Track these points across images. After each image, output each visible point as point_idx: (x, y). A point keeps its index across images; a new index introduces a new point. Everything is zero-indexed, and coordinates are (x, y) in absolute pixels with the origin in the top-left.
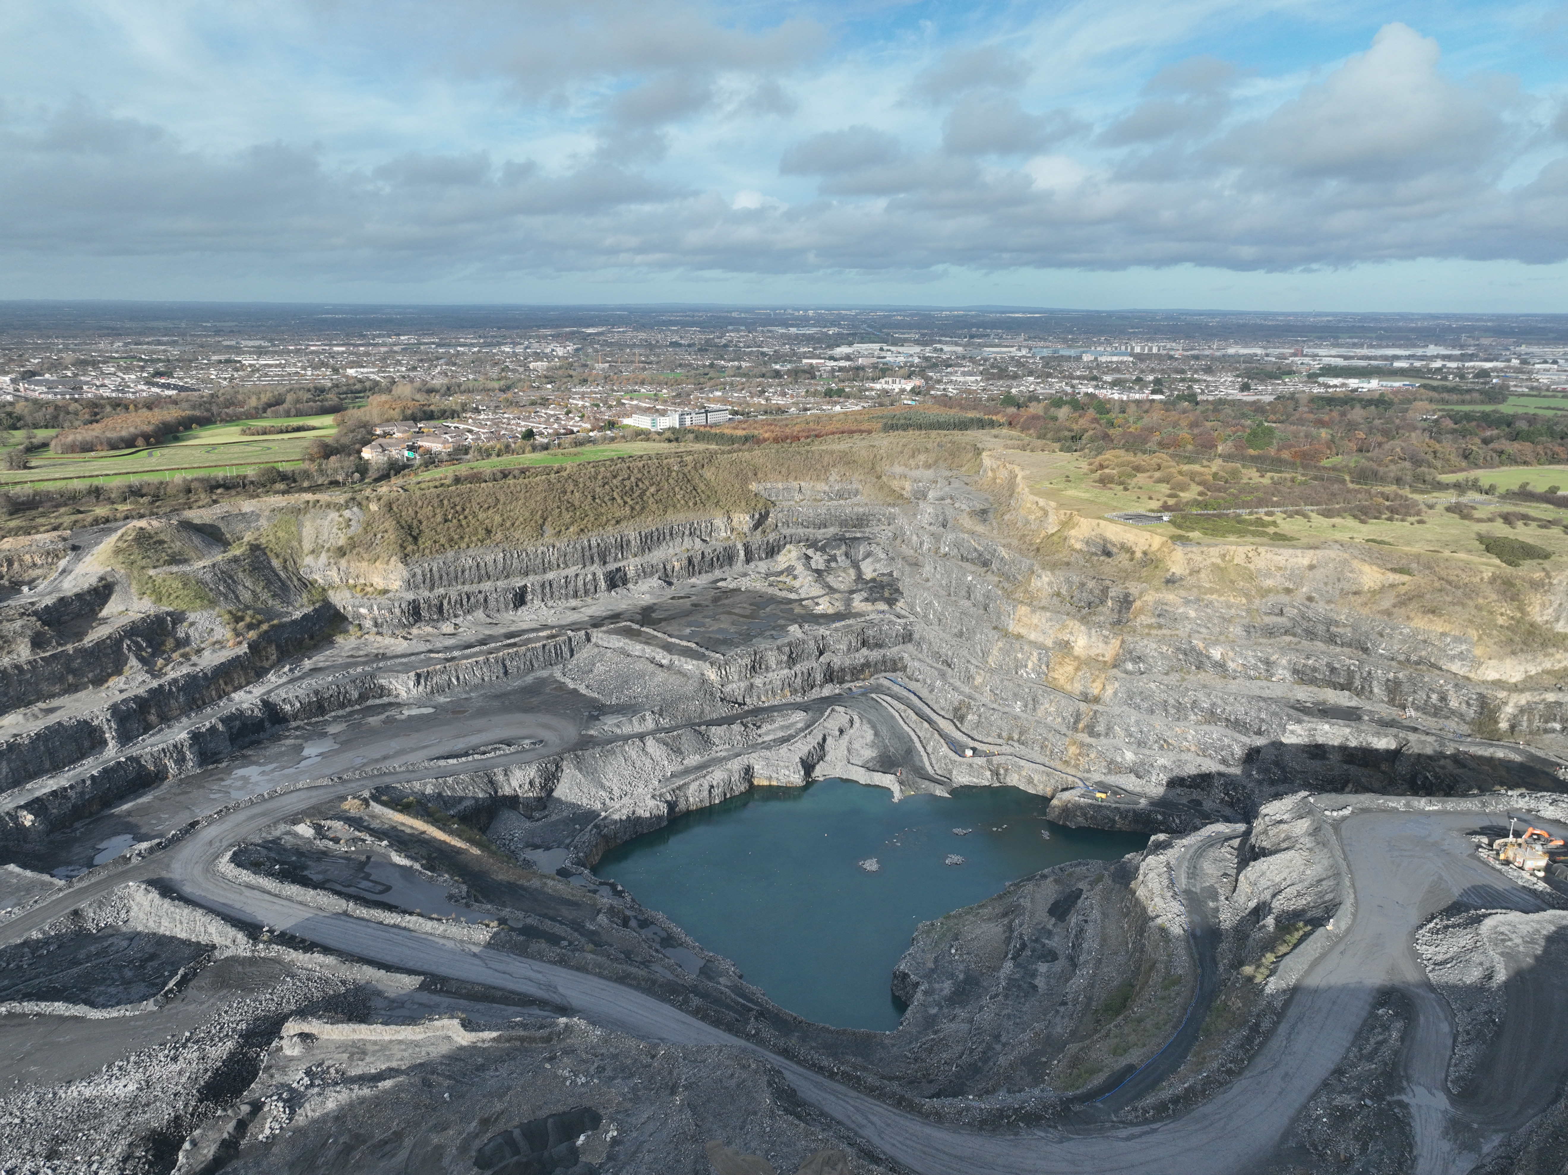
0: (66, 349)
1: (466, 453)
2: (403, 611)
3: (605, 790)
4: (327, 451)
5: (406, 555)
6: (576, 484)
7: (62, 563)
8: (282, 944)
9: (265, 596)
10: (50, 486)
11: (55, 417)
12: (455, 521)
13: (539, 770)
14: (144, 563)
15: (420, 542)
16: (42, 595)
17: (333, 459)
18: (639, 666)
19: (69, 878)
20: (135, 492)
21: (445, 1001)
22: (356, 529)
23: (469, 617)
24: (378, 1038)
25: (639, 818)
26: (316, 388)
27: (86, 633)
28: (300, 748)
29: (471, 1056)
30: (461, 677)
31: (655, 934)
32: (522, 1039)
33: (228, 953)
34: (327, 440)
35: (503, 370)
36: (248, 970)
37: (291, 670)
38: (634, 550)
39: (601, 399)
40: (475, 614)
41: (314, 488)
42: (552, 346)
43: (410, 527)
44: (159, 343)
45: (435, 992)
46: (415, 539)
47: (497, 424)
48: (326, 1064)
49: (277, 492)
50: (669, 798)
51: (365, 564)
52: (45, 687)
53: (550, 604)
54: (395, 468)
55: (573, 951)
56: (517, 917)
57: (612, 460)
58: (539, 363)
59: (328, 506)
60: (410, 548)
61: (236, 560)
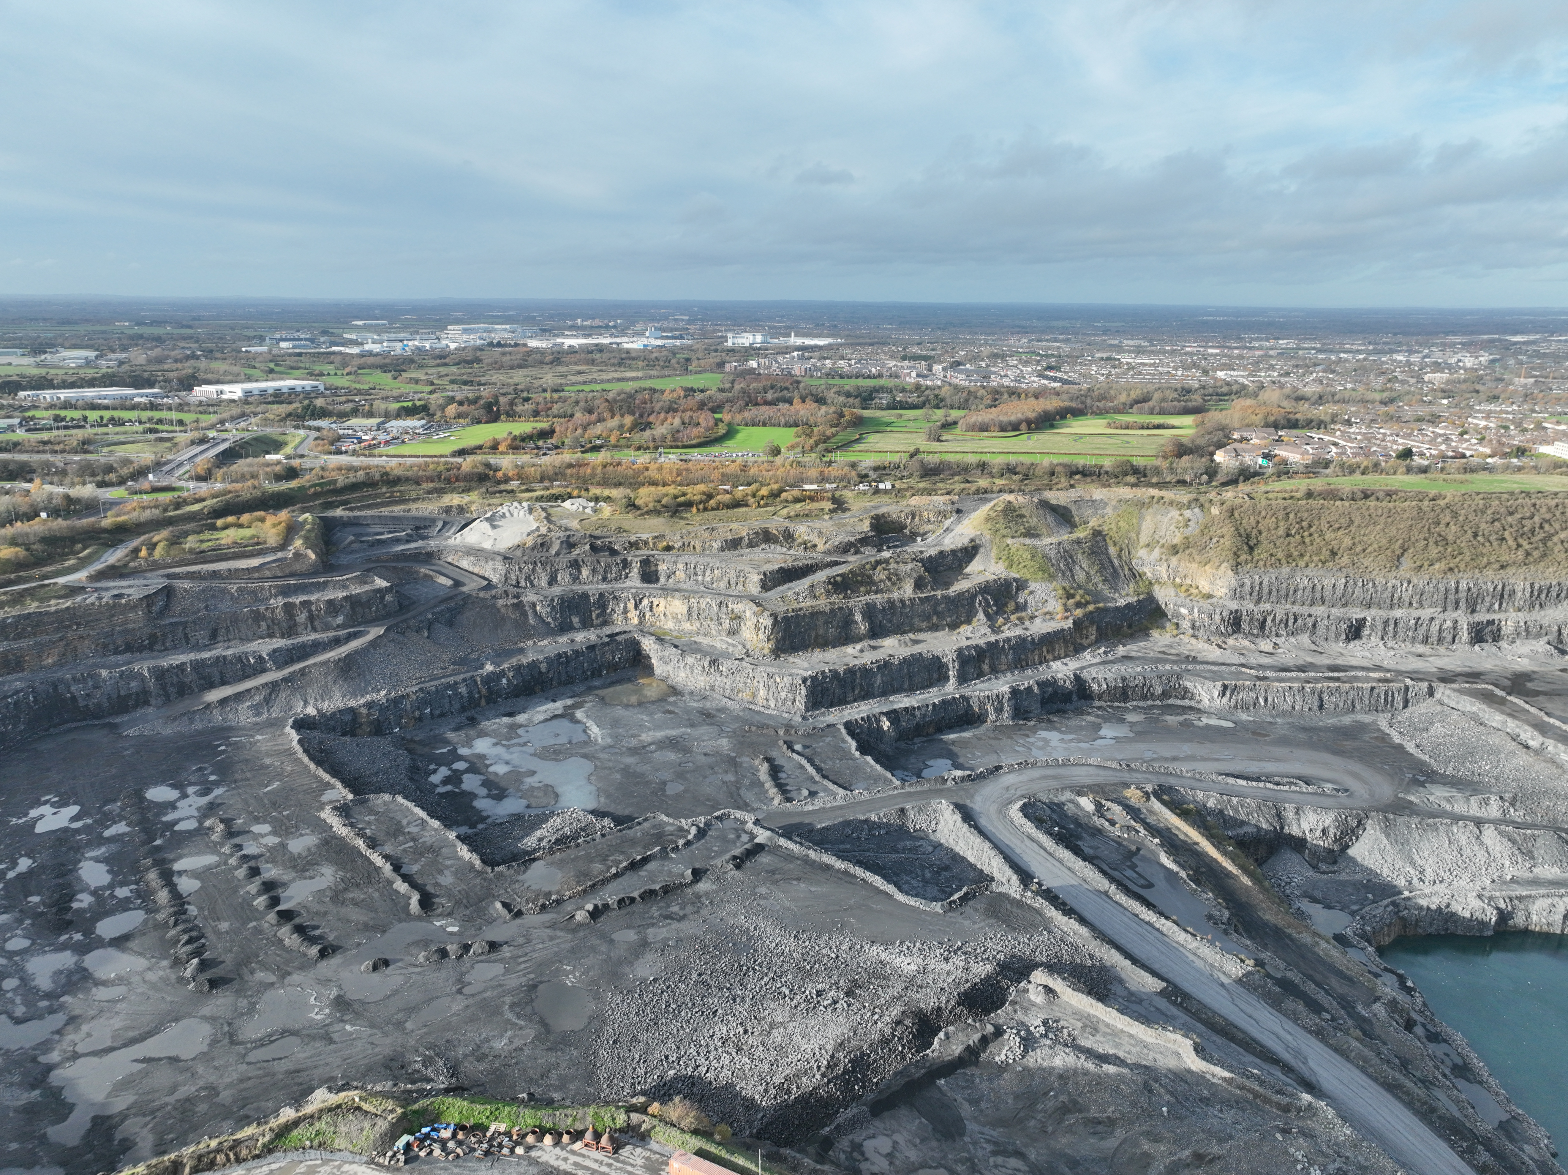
0: (986, 343)
1: (1326, 466)
2: (1223, 619)
3: (1414, 867)
4: (1182, 450)
5: (1238, 564)
6: (1455, 515)
7: (948, 523)
8: (1046, 899)
9: (1097, 579)
10: (952, 458)
11: (967, 401)
12: (1298, 537)
13: (1336, 820)
14: (1005, 532)
15: (1256, 553)
16: (929, 547)
17: (1185, 458)
18: (1494, 740)
19: (903, 781)
20: (1010, 470)
21: (1183, 1017)
22: (1193, 529)
23: (1292, 640)
24: (1112, 1022)
25: (1454, 914)
26: (1183, 389)
27: (952, 584)
28: (1098, 727)
29: (1197, 1084)
30: (1270, 699)
31: (1447, 1055)
32: (1256, 1095)
33: (1002, 889)
34: (1184, 440)
35: (1389, 380)
36: (1014, 910)
37: (1105, 653)
38: (1519, 602)
39: (1513, 421)
40: (1299, 638)
41: (1162, 485)
42: (1459, 356)
43: (1248, 537)
44: (1056, 340)
45: (1174, 1003)
46: (1251, 549)
47: (1369, 441)
48: (1062, 1023)
49: (1126, 484)
50: (1502, 905)
51: (1194, 565)
52: (916, 621)
53: (1390, 644)
54: (1246, 474)
55: (1335, 1028)
56: (1278, 966)
57: (1512, 493)
58: (1438, 375)
59: (1171, 503)
60: (1243, 557)
61: (1078, 542)
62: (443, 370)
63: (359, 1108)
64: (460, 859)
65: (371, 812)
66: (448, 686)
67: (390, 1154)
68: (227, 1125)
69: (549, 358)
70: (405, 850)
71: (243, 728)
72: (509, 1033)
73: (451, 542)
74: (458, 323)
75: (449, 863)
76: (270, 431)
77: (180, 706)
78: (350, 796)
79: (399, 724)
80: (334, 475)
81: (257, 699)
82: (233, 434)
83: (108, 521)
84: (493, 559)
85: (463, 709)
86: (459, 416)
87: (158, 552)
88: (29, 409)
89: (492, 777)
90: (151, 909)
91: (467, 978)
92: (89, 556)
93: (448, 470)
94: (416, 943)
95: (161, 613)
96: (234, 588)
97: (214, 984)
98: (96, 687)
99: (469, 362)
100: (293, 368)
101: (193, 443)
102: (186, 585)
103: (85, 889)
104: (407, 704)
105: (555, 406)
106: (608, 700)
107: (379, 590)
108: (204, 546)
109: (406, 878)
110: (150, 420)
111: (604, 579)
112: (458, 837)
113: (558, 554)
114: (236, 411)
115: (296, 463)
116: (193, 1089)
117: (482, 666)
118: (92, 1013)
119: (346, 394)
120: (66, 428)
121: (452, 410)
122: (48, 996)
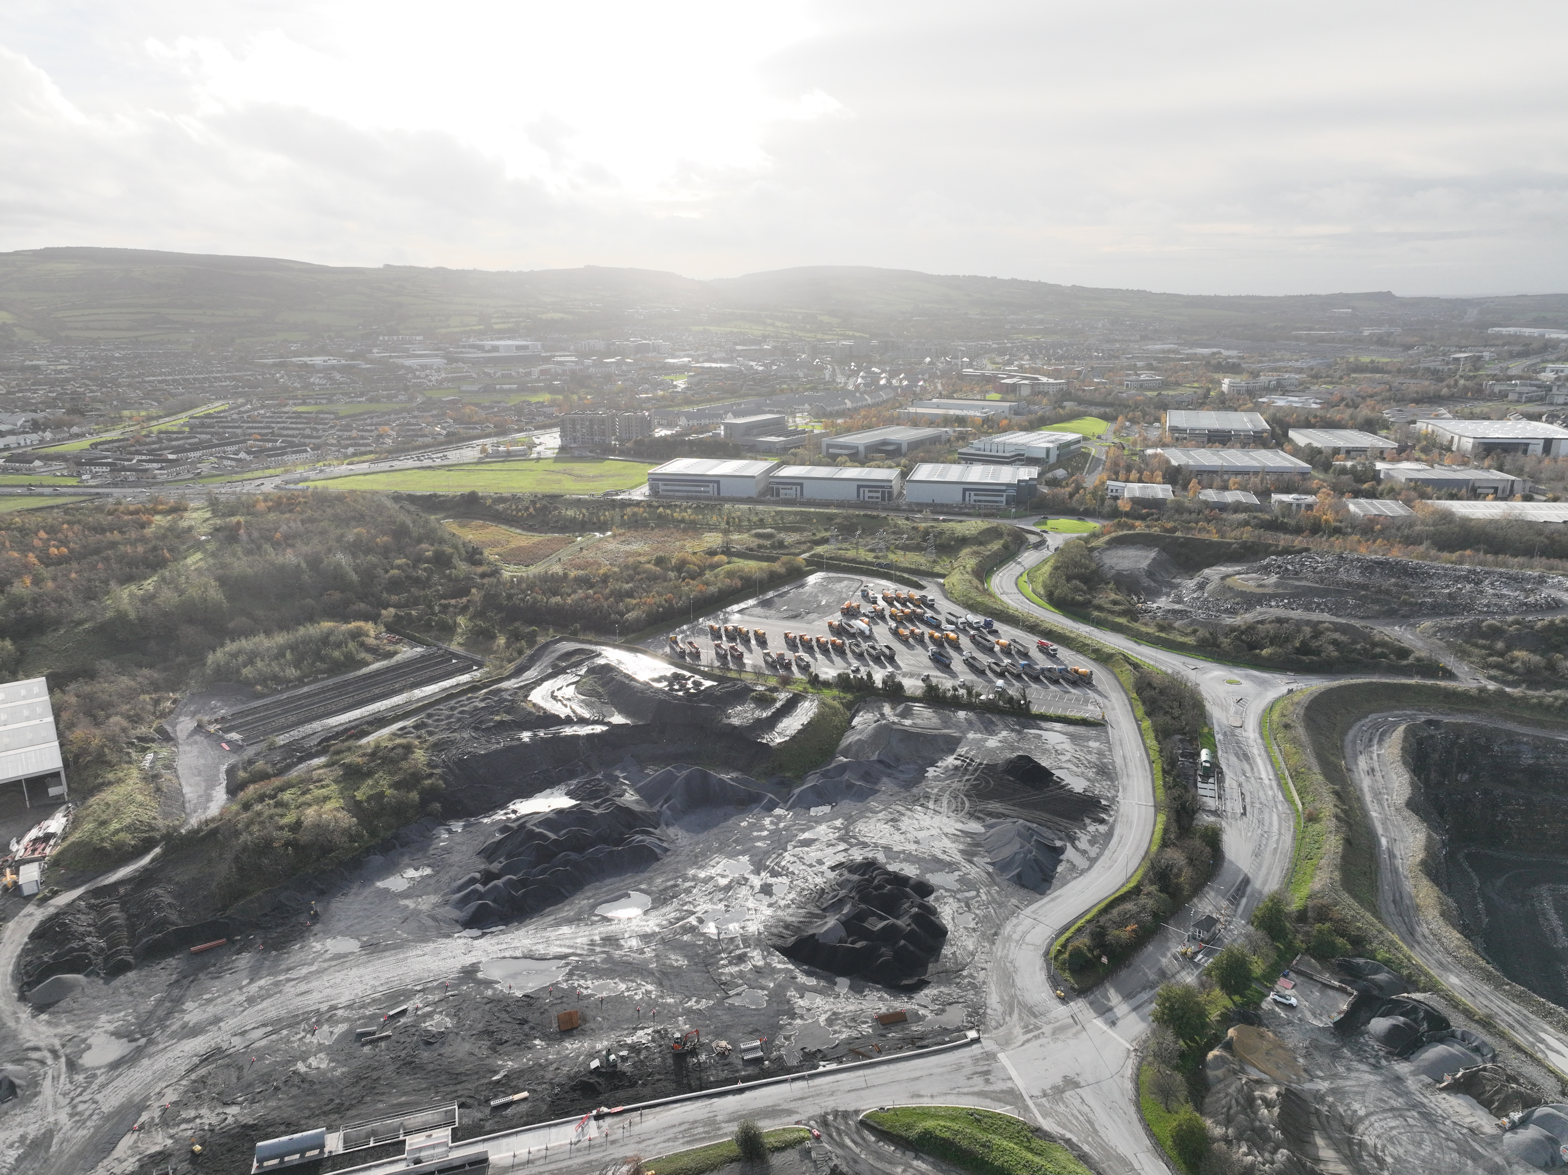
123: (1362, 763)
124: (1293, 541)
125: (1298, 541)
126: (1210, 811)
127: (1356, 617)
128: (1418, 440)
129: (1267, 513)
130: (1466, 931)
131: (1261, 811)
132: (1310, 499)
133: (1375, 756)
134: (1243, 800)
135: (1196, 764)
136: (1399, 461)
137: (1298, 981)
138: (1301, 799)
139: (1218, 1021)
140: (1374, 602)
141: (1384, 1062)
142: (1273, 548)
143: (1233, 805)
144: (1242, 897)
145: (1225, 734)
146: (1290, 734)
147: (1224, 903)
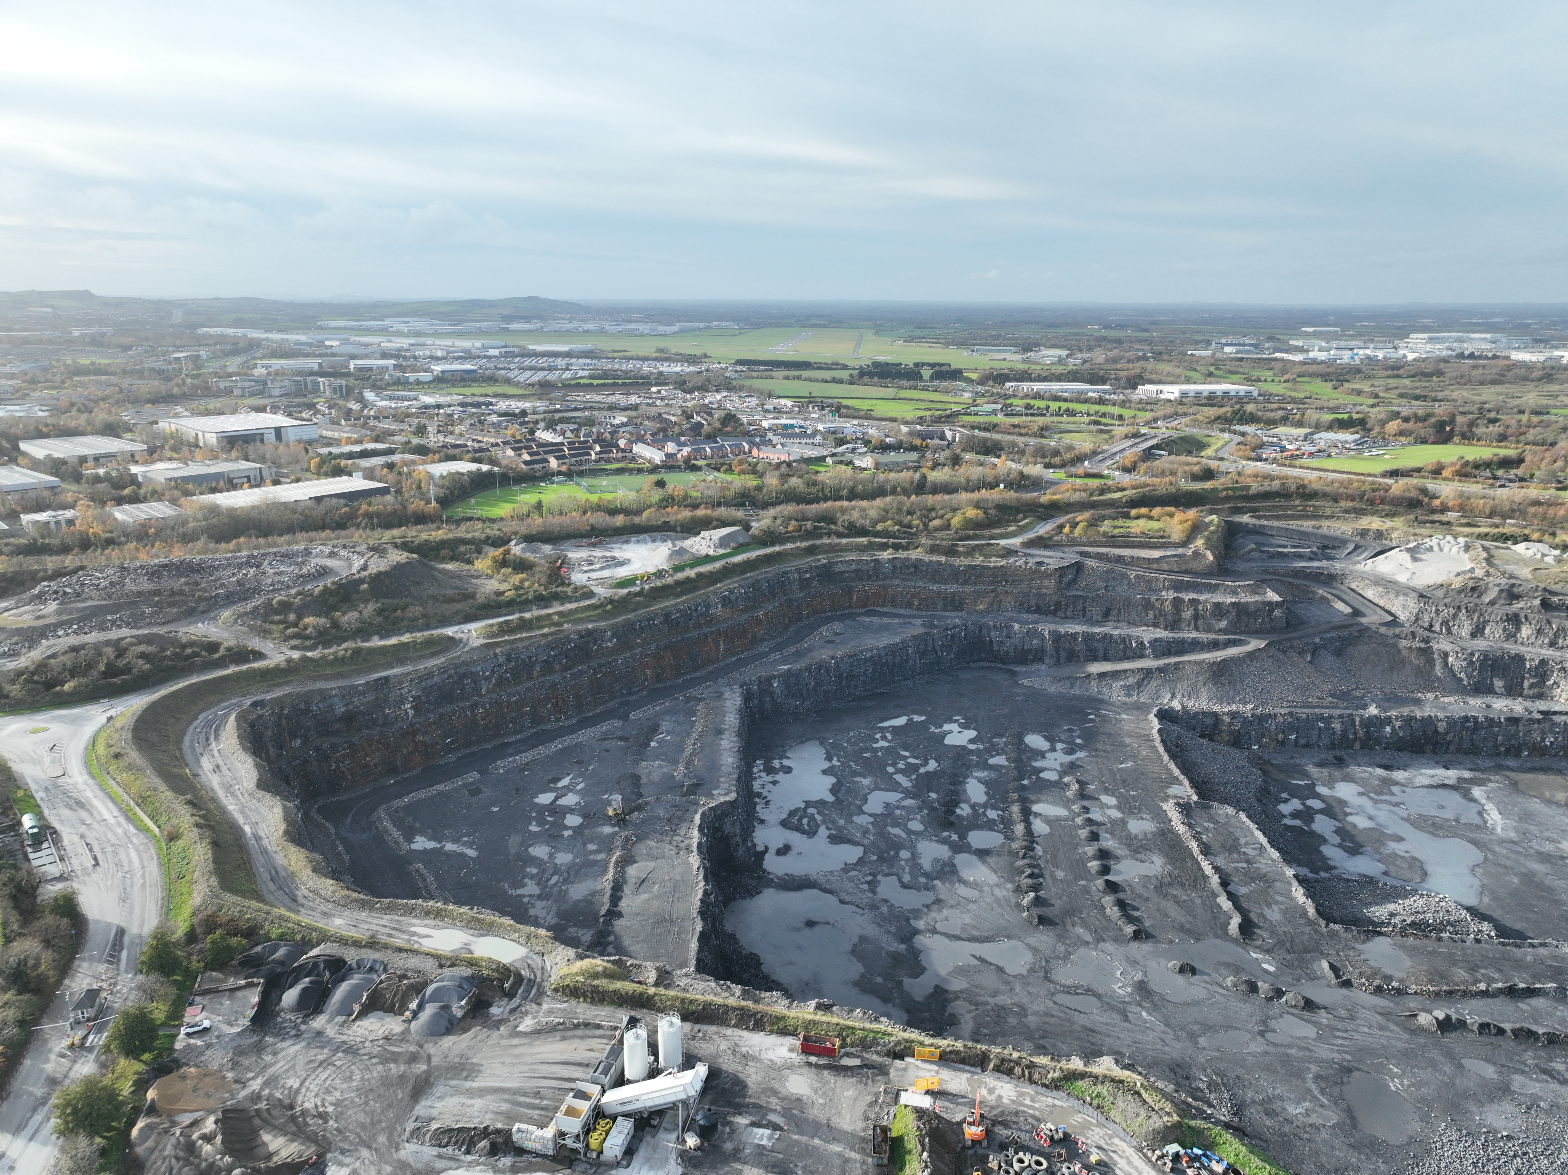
62: (1392, 382)
63: (1138, 1093)
64: (1292, 899)
65: (1212, 819)
66: (1321, 718)
67: (1158, 1153)
68: (1028, 1045)
69: (1536, 374)
70: (1236, 868)
71: (1110, 704)
72: (1307, 1104)
73: (1360, 567)
74: (1424, 332)
75: (1280, 899)
76: (1196, 432)
77: (1067, 671)
78: (1195, 798)
79: (1259, 742)
80: (1249, 481)
81: (1131, 680)
82: (1164, 430)
83: (1046, 498)
84: (1405, 595)
85: (1332, 746)
86: (1401, 433)
87: (1078, 531)
88: (1010, 397)
89: (1349, 828)
90: (1010, 837)
91: (1273, 1024)
92: (1026, 525)
93: (1374, 490)
94: (1227, 965)
95: (1069, 585)
96: (1132, 574)
97: (1043, 921)
98: (1008, 637)
99: (1427, 375)
100: (1231, 373)
101: (1127, 437)
102: (1093, 563)
103: (967, 801)
104: (1272, 725)
105: (1532, 431)
106: (1521, 787)
107: (1269, 603)
108: (1117, 531)
109: (1231, 896)
110: (1097, 413)
111: (1552, 644)
112: (1296, 876)
113: (1492, 603)
114: (1169, 410)
115: (1214, 464)
116: (1009, 1001)
117: (1365, 707)
118: (952, 902)
119: (1279, 402)
120: (1032, 415)
121: (1393, 426)
122: (926, 875)
123: (206, 764)
124: (63, 562)
125: (69, 561)
126: (55, 879)
127: (157, 624)
128: (166, 440)
129: (20, 536)
130: (336, 875)
131: (115, 853)
132: (69, 514)
133: (216, 753)
134: (91, 850)
135: (20, 835)
136: (153, 462)
137: (205, 1002)
138: (156, 822)
139: (132, 1092)
140: (170, 605)
141: (303, 1027)
142: (41, 574)
143: (80, 860)
144: (120, 951)
145: (47, 789)
146: (122, 763)
147: (102, 968)
